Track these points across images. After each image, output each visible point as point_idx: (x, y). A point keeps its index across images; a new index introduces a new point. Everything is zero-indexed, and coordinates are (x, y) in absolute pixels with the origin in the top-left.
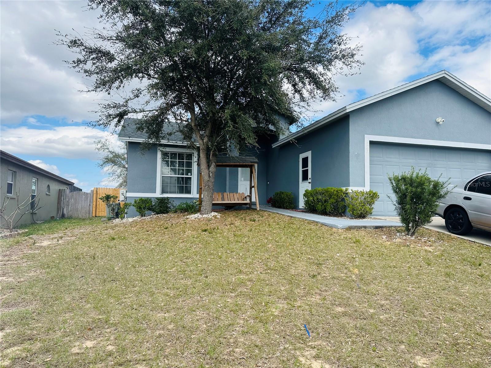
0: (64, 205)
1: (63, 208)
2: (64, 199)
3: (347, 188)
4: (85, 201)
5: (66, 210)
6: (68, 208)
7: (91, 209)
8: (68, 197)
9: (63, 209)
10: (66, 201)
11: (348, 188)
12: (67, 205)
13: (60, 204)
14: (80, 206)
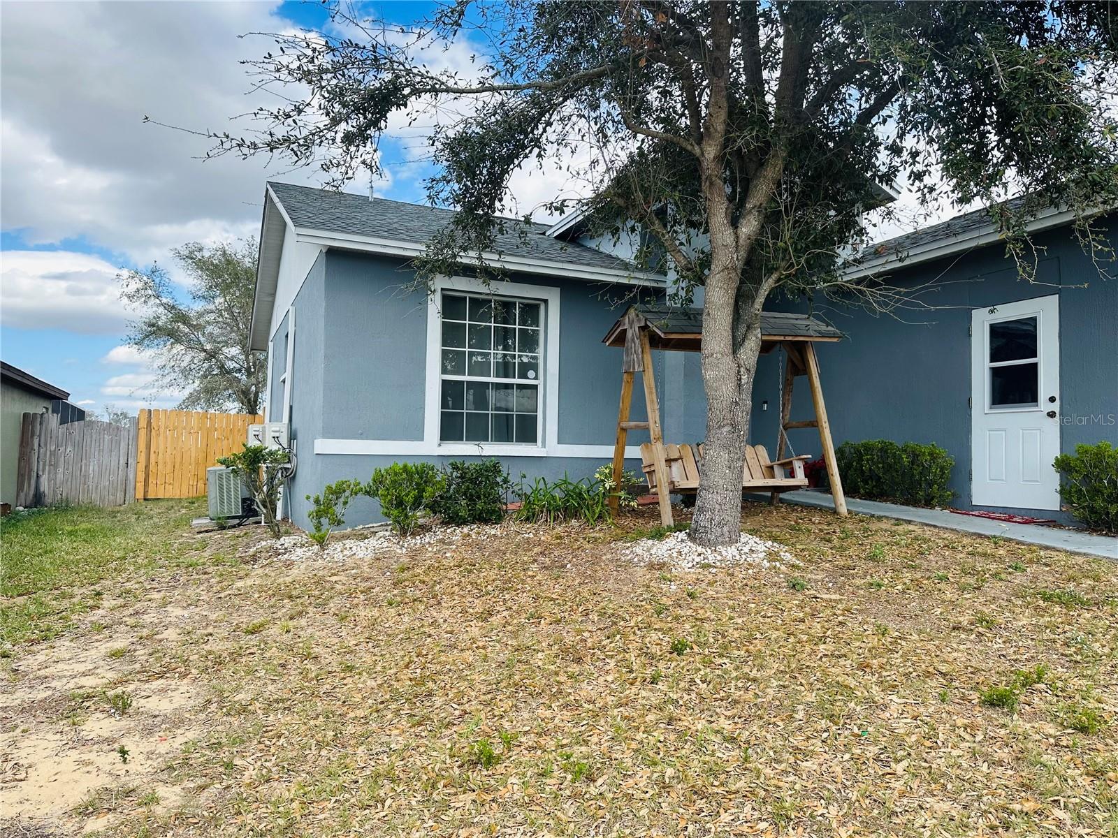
0: (41, 463)
1: (37, 474)
2: (42, 445)
4: (111, 451)
5: (49, 481)
6: (56, 473)
7: (131, 476)
8: (54, 438)
9: (37, 477)
10: (48, 453)
12: (50, 465)
13: (29, 462)
14: (96, 467)
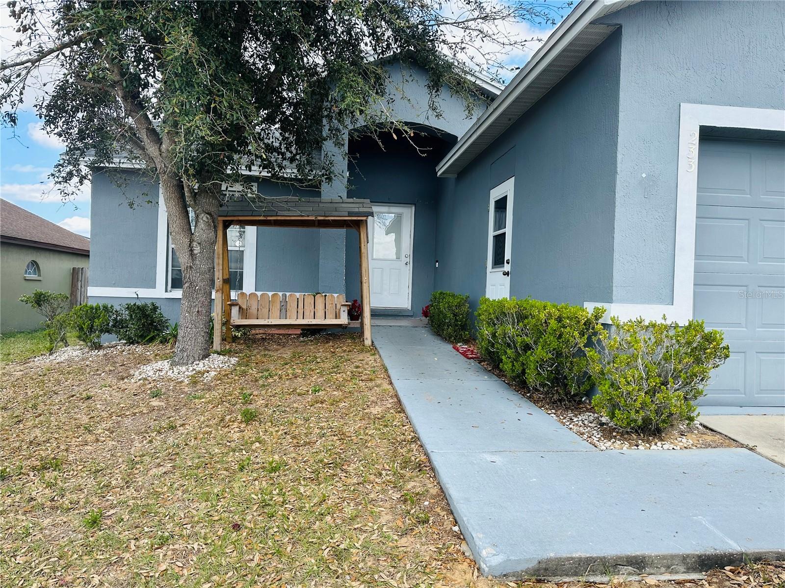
0: (82, 297)
3: (599, 305)
11: (606, 306)
13: (76, 296)
